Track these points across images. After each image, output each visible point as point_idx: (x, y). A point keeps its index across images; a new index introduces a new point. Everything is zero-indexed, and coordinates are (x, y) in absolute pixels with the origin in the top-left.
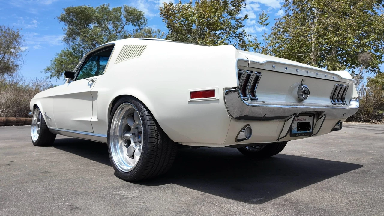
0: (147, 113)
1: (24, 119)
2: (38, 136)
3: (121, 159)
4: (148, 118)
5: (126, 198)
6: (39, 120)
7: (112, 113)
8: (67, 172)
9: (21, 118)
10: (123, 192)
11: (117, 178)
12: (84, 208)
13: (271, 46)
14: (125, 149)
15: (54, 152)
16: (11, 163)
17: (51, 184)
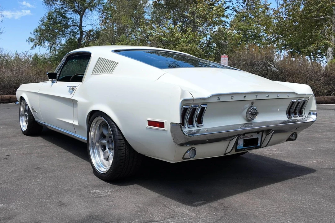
0: (116, 129)
1: (8, 97)
2: (26, 125)
3: (99, 161)
4: (117, 133)
5: (100, 197)
6: (26, 111)
7: (90, 122)
8: (55, 169)
9: (5, 95)
10: (99, 191)
11: (96, 177)
12: (69, 205)
13: (284, 8)
14: (102, 153)
15: (42, 144)
16: (8, 156)
17: (43, 181)
